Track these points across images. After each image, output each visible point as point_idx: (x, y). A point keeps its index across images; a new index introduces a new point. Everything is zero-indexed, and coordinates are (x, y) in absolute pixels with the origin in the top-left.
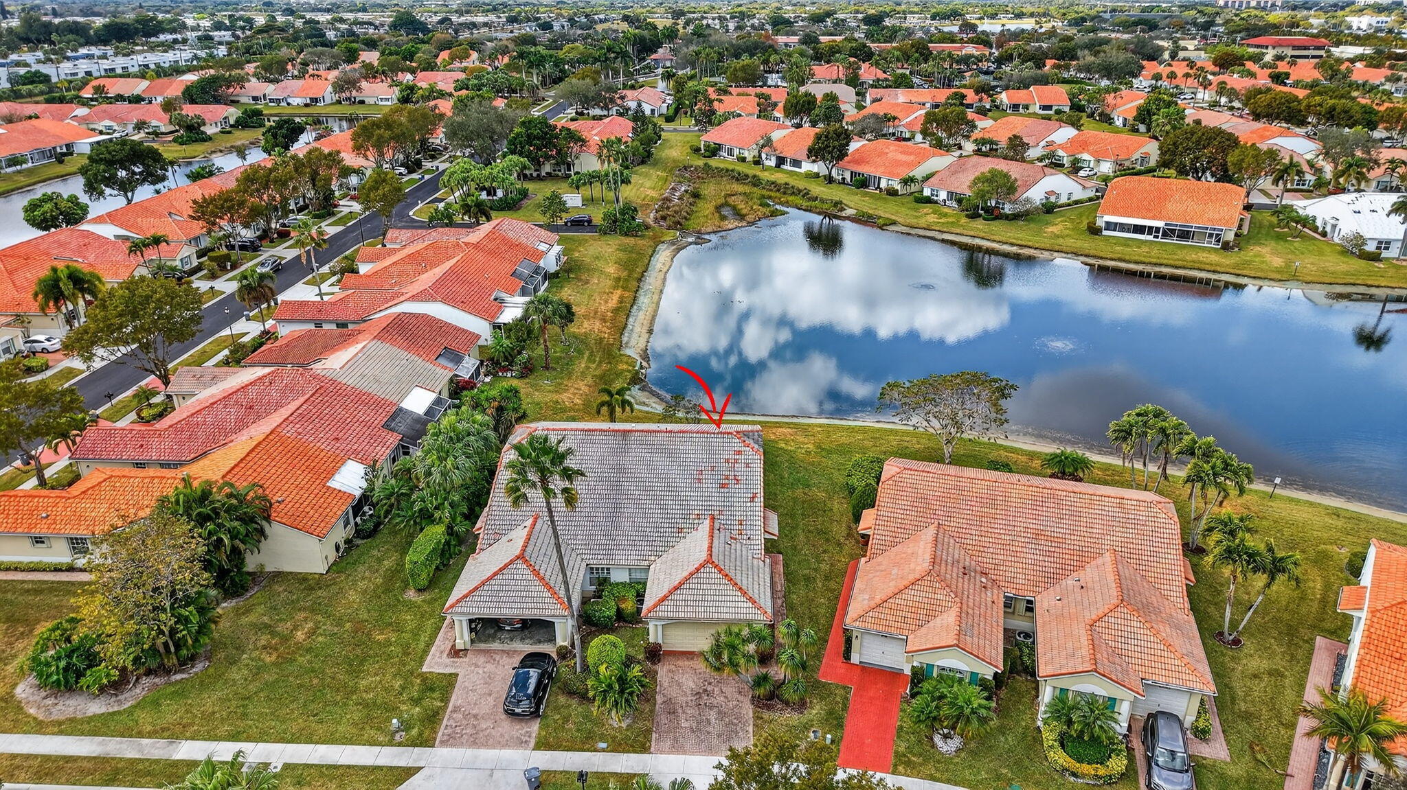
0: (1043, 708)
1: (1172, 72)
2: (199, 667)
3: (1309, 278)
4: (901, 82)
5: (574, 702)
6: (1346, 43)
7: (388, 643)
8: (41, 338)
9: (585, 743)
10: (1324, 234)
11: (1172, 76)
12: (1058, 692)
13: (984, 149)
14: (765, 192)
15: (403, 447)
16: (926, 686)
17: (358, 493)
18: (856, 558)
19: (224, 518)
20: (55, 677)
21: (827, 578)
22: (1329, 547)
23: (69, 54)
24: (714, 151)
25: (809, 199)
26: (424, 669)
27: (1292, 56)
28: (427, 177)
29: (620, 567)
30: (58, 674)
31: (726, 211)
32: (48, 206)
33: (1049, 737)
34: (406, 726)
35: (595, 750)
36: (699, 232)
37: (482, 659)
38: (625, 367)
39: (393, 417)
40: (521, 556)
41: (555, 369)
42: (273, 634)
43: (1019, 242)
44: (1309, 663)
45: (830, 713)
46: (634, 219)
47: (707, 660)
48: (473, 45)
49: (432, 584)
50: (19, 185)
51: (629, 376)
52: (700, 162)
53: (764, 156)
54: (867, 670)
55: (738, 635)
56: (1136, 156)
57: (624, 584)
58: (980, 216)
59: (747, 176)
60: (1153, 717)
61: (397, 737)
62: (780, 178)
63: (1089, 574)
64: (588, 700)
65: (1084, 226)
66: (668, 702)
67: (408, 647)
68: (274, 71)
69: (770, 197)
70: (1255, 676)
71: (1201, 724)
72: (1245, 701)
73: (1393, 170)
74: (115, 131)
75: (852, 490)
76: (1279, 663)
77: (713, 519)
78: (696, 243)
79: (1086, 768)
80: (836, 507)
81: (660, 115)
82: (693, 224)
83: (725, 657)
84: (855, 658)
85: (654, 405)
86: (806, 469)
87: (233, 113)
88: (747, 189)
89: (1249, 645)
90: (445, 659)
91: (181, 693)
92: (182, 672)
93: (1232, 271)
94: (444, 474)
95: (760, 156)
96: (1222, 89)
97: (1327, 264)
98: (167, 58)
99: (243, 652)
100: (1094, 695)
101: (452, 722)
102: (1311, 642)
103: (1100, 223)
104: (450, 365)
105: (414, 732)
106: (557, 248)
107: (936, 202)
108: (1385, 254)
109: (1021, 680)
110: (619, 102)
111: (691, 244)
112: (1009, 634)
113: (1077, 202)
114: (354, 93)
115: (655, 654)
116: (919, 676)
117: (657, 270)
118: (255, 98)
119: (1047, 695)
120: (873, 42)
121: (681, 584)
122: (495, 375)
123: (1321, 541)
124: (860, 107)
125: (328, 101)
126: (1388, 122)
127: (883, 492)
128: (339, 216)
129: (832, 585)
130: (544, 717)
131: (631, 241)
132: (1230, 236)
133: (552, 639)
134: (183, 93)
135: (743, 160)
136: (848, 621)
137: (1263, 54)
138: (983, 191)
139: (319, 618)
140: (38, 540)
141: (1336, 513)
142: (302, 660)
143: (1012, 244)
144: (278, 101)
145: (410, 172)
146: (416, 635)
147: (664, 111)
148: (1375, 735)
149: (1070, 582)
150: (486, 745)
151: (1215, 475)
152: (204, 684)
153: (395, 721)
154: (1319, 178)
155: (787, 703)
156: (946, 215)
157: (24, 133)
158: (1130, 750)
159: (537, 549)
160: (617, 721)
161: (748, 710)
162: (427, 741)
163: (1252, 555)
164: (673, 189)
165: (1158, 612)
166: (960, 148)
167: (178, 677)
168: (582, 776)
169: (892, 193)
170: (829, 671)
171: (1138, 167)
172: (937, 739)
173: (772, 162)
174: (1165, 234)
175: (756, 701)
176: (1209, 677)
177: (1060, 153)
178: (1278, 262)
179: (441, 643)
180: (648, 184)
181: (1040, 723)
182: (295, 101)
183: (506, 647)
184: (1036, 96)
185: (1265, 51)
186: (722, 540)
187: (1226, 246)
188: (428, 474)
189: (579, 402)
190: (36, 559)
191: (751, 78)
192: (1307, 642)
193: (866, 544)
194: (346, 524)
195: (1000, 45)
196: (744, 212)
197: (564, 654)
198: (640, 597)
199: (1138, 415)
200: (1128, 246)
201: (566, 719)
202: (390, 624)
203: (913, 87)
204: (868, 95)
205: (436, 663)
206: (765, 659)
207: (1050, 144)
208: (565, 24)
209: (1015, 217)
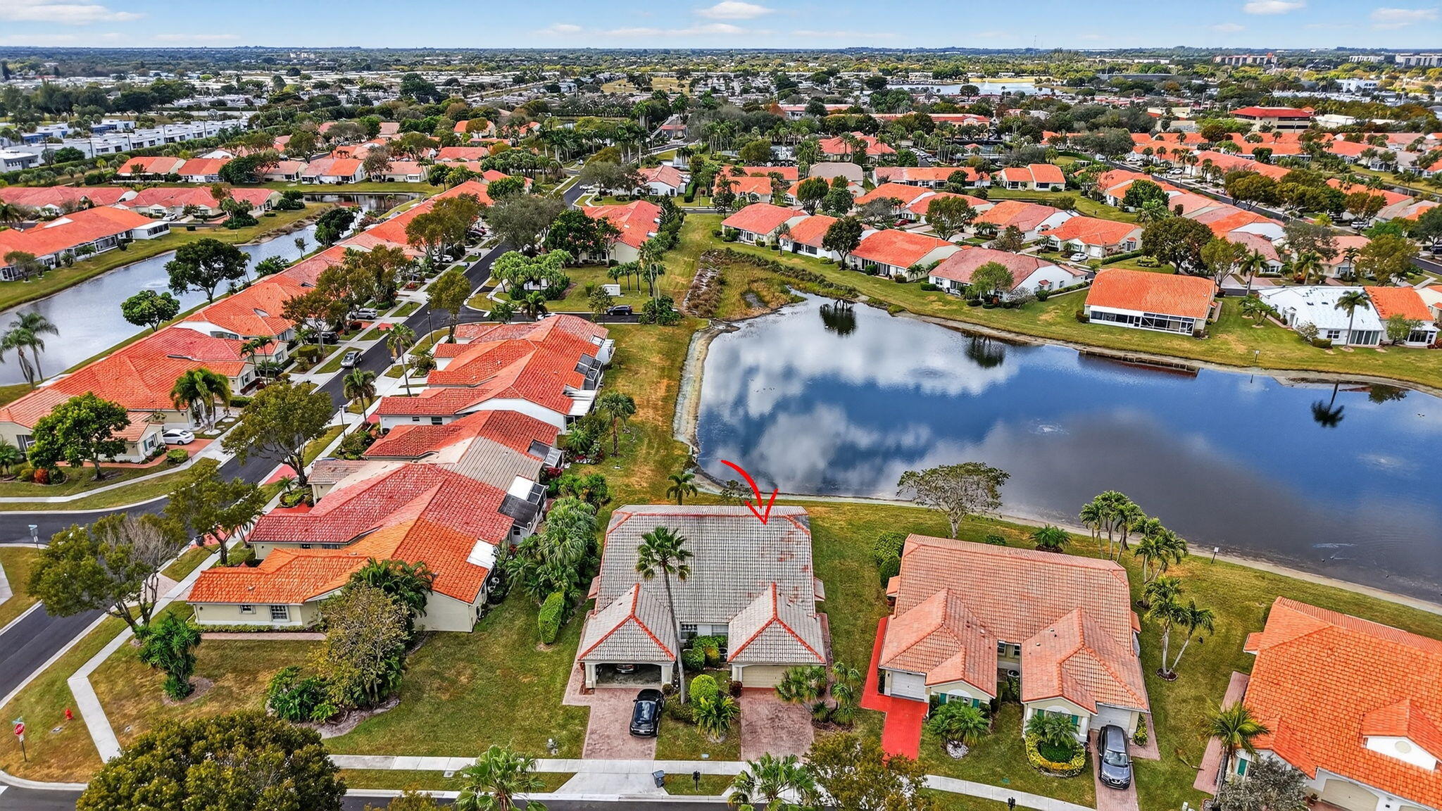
0: (1026, 724)
1: (1162, 148)
2: (392, 704)
3: (1268, 365)
4: (907, 160)
5: (681, 726)
6: (1331, 112)
7: (531, 684)
8: (177, 432)
9: (693, 754)
10: (1285, 322)
11: (1162, 151)
12: (1036, 713)
13: (984, 232)
14: (783, 278)
15: (515, 528)
16: (941, 708)
17: (490, 566)
18: (885, 616)
19: (404, 589)
20: (293, 712)
21: (863, 632)
22: (1251, 603)
23: (93, 126)
24: (734, 236)
25: (825, 286)
26: (564, 703)
27: (1279, 127)
28: (472, 264)
29: (705, 624)
30: (295, 709)
31: (750, 298)
32: (145, 304)
33: (1030, 745)
34: (558, 744)
35: (700, 760)
36: (728, 320)
37: (606, 696)
38: (680, 452)
39: (504, 503)
40: (633, 616)
41: (622, 456)
42: (443, 679)
43: (1017, 330)
44: (1225, 691)
45: (871, 731)
46: (670, 309)
47: (780, 692)
48: (491, 115)
49: (558, 638)
50: (90, 274)
51: (685, 460)
52: (723, 246)
53: (781, 242)
54: (897, 700)
55: (802, 674)
56: (1123, 241)
57: (708, 637)
58: (980, 303)
59: (767, 262)
60: (1105, 729)
61: (553, 753)
62: (796, 262)
63: (1061, 625)
64: (692, 723)
65: (1074, 314)
66: (750, 724)
67: (548, 686)
68: (303, 148)
69: (789, 283)
70: (1184, 701)
71: (1140, 735)
72: (1174, 718)
73: (1351, 258)
74: (164, 215)
75: (879, 561)
76: (1203, 691)
77: (775, 586)
78: (727, 331)
79: (1055, 765)
80: (866, 574)
81: (679, 194)
82: (722, 312)
83: (794, 689)
84: (887, 692)
85: (707, 487)
86: (841, 543)
87: (275, 196)
88: (768, 275)
89: (1181, 678)
90: (578, 696)
91: (384, 722)
92: (381, 707)
93: (1201, 358)
94: (564, 552)
95: (778, 241)
96: (1207, 165)
97: (1285, 352)
98: (190, 131)
99: (424, 693)
100: (1060, 714)
101: (591, 741)
102: (1228, 676)
103: (1087, 312)
104: (539, 455)
105: (565, 748)
106: (608, 342)
107: (941, 290)
108: (1334, 342)
109: (1010, 706)
110: (641, 183)
111: (722, 332)
112: (1001, 672)
113: (1068, 289)
114: (385, 171)
115: (737, 690)
116: (935, 702)
117: (696, 357)
118: (288, 177)
119: (1029, 714)
120: (878, 112)
121: (755, 636)
122: (573, 462)
123: (1247, 598)
124: (867, 185)
125: (359, 178)
126: (1353, 207)
127: (906, 563)
128: (400, 306)
129: (868, 637)
130: (659, 737)
131: (669, 330)
132: (1201, 326)
133: (658, 680)
134: (220, 173)
135: (763, 245)
136: (882, 662)
137: (1252, 125)
138: (983, 283)
139: (475, 666)
140: (246, 608)
141: (1262, 576)
142: (471, 698)
143: (1010, 332)
144: (311, 179)
145: (455, 259)
146: (553, 679)
147: (683, 190)
148: (1242, 732)
149: (1047, 632)
150: (620, 757)
151: (1158, 548)
152: (399, 716)
153: (550, 740)
154: (1287, 265)
155: (839, 724)
156: (949, 303)
157: (88, 221)
158: (1088, 754)
159: (643, 610)
160: (714, 738)
161: (810, 730)
162: (576, 754)
163: (1178, 611)
164: (700, 275)
165: (1110, 653)
166: (962, 231)
167: (379, 711)
168: (696, 775)
169: (900, 280)
170: (869, 701)
171: (1126, 252)
172: (950, 747)
173: (789, 248)
174: (1144, 323)
175: (815, 723)
176: (1144, 699)
177: (1054, 238)
178: (1241, 349)
179: (574, 683)
180: (677, 271)
181: (1024, 736)
182: (326, 180)
183: (623, 686)
184: (1032, 174)
185: (1252, 122)
186: (783, 603)
187: (1197, 335)
188: (551, 552)
189: (645, 485)
190: (242, 623)
191: (763, 156)
192: (1224, 675)
193: (893, 604)
194: (483, 592)
195: (1000, 115)
196: (767, 299)
197: (668, 690)
198: (723, 648)
199: (1104, 499)
200: (1111, 333)
201: (676, 738)
202: (531, 670)
203: (916, 166)
204: (874, 173)
205: (572, 698)
206: (821, 692)
207: (1045, 229)
208: (572, 85)
209: (1012, 305)
